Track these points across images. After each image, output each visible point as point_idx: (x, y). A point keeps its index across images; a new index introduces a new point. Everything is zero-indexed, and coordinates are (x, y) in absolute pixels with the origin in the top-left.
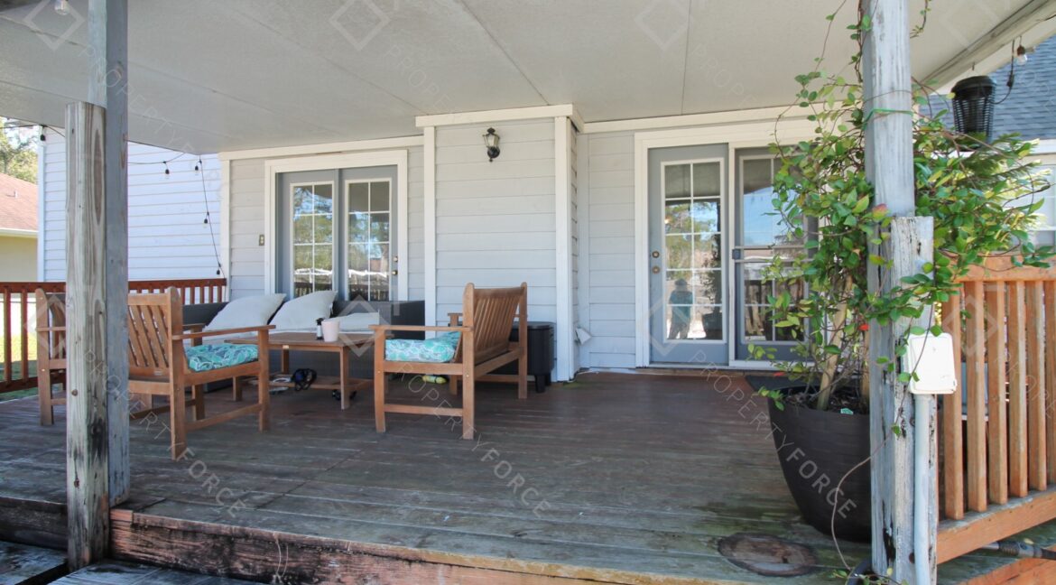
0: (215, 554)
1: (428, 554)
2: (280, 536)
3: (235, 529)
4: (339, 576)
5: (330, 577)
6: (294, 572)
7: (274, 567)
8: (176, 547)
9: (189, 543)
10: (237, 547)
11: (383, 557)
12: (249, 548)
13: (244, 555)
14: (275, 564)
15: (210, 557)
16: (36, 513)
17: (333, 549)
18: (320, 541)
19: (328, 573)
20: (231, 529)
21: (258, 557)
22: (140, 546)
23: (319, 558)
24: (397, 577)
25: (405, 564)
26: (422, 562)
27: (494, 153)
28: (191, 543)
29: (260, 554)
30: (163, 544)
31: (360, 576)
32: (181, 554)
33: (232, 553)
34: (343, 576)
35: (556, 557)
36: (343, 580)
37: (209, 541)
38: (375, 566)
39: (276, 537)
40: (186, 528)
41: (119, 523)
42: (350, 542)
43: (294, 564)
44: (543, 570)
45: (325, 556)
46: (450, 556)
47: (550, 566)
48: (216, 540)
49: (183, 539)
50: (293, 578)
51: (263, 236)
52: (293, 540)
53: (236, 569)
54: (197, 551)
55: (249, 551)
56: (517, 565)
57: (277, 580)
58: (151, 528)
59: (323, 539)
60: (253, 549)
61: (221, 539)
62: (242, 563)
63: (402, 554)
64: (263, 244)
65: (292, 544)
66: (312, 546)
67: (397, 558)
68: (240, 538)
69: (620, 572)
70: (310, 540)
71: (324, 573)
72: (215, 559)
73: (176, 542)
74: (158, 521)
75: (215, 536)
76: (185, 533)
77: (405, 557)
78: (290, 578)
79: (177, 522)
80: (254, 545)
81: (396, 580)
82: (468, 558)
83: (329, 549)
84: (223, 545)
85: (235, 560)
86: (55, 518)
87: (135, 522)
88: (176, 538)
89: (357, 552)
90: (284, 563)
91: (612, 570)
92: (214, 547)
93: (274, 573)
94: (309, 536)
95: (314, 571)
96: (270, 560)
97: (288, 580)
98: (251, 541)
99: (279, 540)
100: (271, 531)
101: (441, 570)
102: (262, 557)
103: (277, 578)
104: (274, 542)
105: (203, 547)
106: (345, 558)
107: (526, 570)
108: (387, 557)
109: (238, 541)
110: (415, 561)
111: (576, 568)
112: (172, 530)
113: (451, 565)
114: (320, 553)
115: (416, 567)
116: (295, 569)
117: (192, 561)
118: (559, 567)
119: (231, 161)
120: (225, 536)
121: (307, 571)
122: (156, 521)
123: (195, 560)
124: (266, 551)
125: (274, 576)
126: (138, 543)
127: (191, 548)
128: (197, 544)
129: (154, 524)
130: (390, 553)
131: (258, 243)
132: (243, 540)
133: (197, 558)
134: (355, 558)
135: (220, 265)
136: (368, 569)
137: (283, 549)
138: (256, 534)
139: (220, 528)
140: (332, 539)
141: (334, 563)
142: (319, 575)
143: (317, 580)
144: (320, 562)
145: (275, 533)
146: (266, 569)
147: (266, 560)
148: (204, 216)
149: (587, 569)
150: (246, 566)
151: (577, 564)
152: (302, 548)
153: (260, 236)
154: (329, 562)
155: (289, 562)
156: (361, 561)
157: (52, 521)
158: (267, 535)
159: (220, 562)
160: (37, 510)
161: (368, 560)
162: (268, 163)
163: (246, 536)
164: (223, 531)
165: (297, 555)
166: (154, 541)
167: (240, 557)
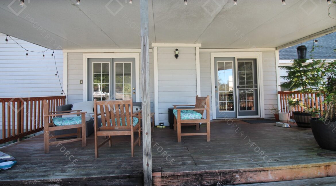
0: (196, 181)
1: (265, 168)
2: (219, 171)
3: (203, 171)
4: (239, 179)
5: (237, 180)
6: (224, 181)
7: (217, 181)
8: (180, 181)
9: (185, 179)
10: (203, 177)
11: (252, 171)
12: (208, 176)
13: (207, 179)
14: (218, 180)
15: (194, 182)
16: (116, 180)
17: (237, 172)
18: (232, 170)
19: (236, 179)
20: (201, 172)
21: (211, 179)
22: (165, 183)
23: (232, 175)
24: (257, 176)
25: (259, 173)
26: (264, 171)
27: (177, 56)
28: (186, 179)
29: (212, 178)
30: (175, 181)
31: (246, 178)
32: (182, 183)
33: (202, 179)
34: (241, 179)
35: (298, 163)
36: (241, 180)
37: (193, 177)
38: (250, 174)
39: (217, 172)
40: (184, 174)
41: (156, 177)
42: (242, 169)
43: (224, 179)
44: (296, 167)
45: (234, 174)
46: (271, 168)
47: (297, 165)
48: (196, 176)
49: (183, 178)
50: (224, 183)
51: (82, 80)
52: (223, 171)
53: (204, 184)
54: (189, 181)
55: (209, 178)
56: (290, 167)
57: (219, 185)
58: (169, 176)
59: (233, 169)
60: (210, 176)
61: (198, 175)
62: (206, 181)
63: (258, 170)
64: (82, 83)
65: (223, 173)
66: (230, 172)
67: (257, 171)
68: (205, 174)
69: (314, 164)
70: (229, 170)
71: (234, 179)
72: (196, 182)
73: (180, 179)
74: (173, 174)
75: (195, 175)
76: (183, 176)
77: (259, 170)
78: (223, 183)
79: (180, 173)
80: (210, 175)
81: (257, 177)
82: (276, 167)
83: (235, 172)
84: (198, 177)
85: (203, 181)
86: (126, 180)
87: (162, 176)
88: (180, 178)
89: (244, 171)
90: (221, 179)
91: (312, 164)
92: (195, 178)
93: (218, 182)
94: (228, 169)
95: (231, 179)
96: (216, 179)
97: (223, 184)
98: (209, 174)
99: (219, 173)
100: (215, 170)
101: (269, 172)
102: (213, 178)
103: (219, 184)
104: (217, 173)
105: (191, 179)
106: (241, 174)
107: (292, 168)
108: (254, 171)
109: (204, 175)
110: (262, 171)
111: (304, 165)
112: (178, 176)
113: (272, 170)
114: (233, 174)
115: (262, 172)
116: (225, 180)
117: (187, 184)
118: (300, 165)
119: (68, 53)
120: (199, 174)
121: (229, 180)
122: (171, 174)
123: (188, 184)
124: (214, 176)
125: (218, 184)
126: (165, 182)
127: (186, 180)
128: (189, 178)
129: (170, 175)
130: (254, 170)
131: (80, 83)
132: (206, 174)
133: (189, 183)
134: (244, 173)
135: (63, 91)
136: (248, 176)
137: (220, 175)
138: (210, 172)
139: (197, 172)
140: (236, 169)
141: (237, 176)
142: (233, 180)
143: (232, 182)
144: (233, 176)
145: (217, 170)
146: (215, 182)
147: (215, 179)
148: (55, 73)
149: (306, 164)
150: (208, 182)
151: (303, 164)
152: (227, 173)
153: (81, 80)
154: (236, 176)
155: (222, 178)
156: (246, 174)
157: (125, 182)
158: (214, 172)
159: (198, 183)
160: (117, 179)
161: (248, 173)
162: (84, 54)
163: (207, 173)
164: (198, 173)
165: (225, 176)
166: (171, 181)
167: (205, 180)
